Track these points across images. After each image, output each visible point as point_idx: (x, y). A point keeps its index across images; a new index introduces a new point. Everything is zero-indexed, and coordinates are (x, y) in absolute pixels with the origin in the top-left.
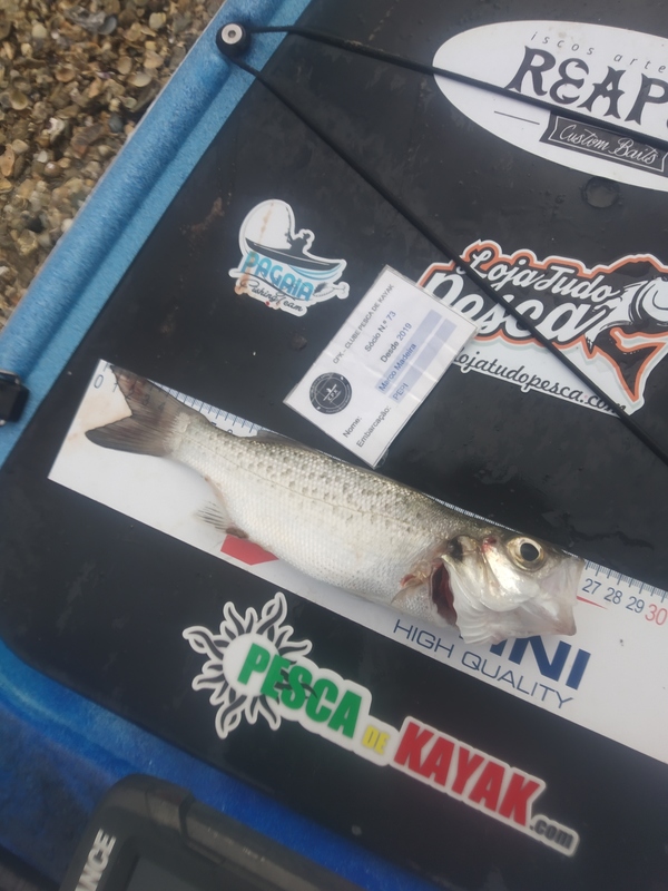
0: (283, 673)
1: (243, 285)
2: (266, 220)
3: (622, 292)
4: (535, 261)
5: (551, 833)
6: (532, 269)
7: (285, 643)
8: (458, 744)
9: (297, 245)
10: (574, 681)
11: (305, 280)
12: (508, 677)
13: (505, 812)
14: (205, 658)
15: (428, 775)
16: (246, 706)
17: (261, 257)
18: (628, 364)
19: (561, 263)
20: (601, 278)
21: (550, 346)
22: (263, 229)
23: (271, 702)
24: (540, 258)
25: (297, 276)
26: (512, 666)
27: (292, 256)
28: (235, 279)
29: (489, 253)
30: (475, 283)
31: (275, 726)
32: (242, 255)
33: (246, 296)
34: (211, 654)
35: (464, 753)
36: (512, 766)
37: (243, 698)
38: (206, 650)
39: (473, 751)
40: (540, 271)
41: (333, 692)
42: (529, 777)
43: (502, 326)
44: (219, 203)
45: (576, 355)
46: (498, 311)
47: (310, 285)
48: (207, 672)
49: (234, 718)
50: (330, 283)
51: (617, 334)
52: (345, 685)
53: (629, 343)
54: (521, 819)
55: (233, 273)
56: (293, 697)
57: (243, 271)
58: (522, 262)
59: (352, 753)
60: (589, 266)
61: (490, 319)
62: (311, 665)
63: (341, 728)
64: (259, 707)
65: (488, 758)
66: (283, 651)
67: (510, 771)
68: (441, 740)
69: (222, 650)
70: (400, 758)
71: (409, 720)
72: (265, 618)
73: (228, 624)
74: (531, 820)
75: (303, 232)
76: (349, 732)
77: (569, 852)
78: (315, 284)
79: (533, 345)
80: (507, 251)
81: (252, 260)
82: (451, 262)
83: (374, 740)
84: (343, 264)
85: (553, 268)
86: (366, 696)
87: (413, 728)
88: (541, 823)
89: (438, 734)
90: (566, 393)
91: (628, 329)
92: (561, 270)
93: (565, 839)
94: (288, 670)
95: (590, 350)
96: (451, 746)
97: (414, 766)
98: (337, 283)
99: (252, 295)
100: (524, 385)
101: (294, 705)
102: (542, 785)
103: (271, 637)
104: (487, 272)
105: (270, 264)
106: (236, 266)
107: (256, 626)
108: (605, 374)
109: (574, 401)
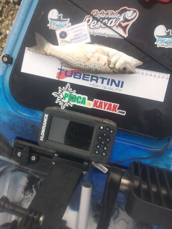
0: (71, 97)
1: (50, 27)
2: (53, 14)
3: (122, 15)
4: (105, 12)
5: (121, 112)
6: (105, 14)
7: (71, 92)
8: (103, 102)
9: (60, 17)
10: (122, 87)
11: (62, 24)
12: (110, 89)
13: (113, 111)
14: (57, 97)
15: (99, 108)
16: (66, 104)
17: (53, 21)
18: (124, 28)
19: (110, 12)
20: (117, 13)
21: (110, 28)
22: (52, 16)
23: (70, 102)
24: (106, 11)
25: (61, 23)
26: (111, 86)
27: (59, 20)
28: (49, 26)
29: (96, 12)
30: (94, 18)
31: (71, 106)
32: (49, 22)
33: (51, 29)
34: (58, 96)
35: (105, 103)
36: (113, 103)
37: (65, 103)
38: (57, 96)
39: (106, 102)
40: (106, 14)
41: (81, 98)
42: (116, 104)
43: (101, 25)
44: (43, 12)
45: (115, 28)
46: (99, 23)
47: (64, 25)
48: (58, 100)
49: (64, 106)
50: (67, 23)
51: (122, 23)
52: (82, 96)
53: (124, 25)
54: (116, 111)
55: (48, 25)
56: (74, 100)
57: (50, 24)
58: (103, 13)
59: (86, 107)
60: (115, 11)
61: (98, 25)
62: (76, 94)
63: (83, 104)
64: (68, 103)
65: (109, 103)
66: (71, 93)
67: (113, 104)
68: (100, 102)
69: (59, 95)
70: (94, 106)
71: (94, 99)
72: (66, 88)
73: (60, 91)
74: (118, 111)
75: (60, 15)
76: (85, 104)
77: (124, 115)
78: (64, 24)
79: (107, 28)
80: (99, 11)
81: (51, 22)
82: (89, 15)
83: (89, 104)
84: (69, 19)
85: (108, 13)
86: (86, 97)
87: (95, 101)
88: (119, 111)
89: (100, 101)
90: (114, 36)
91: (123, 22)
92: (110, 13)
93: (123, 113)
94: (72, 96)
95: (117, 27)
96: (102, 102)
97: (96, 107)
98: (68, 23)
99: (53, 29)
100: (106, 36)
101: (74, 102)
102: (119, 105)
103: (68, 91)
104: (96, 16)
105: (55, 22)
106: (48, 24)
107: (65, 90)
108: (120, 31)
109: (115, 37)
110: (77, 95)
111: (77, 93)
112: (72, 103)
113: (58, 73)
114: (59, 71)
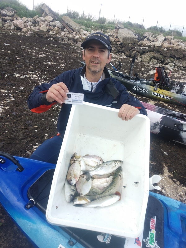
13: (155, 221)
64: (155, 243)
65: (151, 222)
71: (150, 228)
83: (153, 231)
94: (150, 240)
96: (151, 225)
110: (149, 237)
111: (148, 236)
112: (155, 241)
113: (137, 245)
114: (136, 243)
